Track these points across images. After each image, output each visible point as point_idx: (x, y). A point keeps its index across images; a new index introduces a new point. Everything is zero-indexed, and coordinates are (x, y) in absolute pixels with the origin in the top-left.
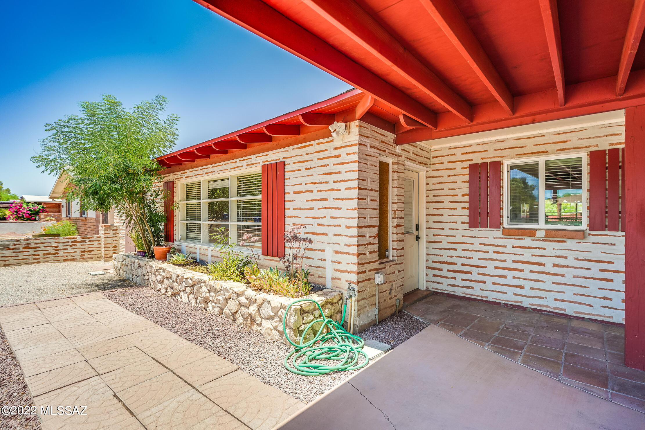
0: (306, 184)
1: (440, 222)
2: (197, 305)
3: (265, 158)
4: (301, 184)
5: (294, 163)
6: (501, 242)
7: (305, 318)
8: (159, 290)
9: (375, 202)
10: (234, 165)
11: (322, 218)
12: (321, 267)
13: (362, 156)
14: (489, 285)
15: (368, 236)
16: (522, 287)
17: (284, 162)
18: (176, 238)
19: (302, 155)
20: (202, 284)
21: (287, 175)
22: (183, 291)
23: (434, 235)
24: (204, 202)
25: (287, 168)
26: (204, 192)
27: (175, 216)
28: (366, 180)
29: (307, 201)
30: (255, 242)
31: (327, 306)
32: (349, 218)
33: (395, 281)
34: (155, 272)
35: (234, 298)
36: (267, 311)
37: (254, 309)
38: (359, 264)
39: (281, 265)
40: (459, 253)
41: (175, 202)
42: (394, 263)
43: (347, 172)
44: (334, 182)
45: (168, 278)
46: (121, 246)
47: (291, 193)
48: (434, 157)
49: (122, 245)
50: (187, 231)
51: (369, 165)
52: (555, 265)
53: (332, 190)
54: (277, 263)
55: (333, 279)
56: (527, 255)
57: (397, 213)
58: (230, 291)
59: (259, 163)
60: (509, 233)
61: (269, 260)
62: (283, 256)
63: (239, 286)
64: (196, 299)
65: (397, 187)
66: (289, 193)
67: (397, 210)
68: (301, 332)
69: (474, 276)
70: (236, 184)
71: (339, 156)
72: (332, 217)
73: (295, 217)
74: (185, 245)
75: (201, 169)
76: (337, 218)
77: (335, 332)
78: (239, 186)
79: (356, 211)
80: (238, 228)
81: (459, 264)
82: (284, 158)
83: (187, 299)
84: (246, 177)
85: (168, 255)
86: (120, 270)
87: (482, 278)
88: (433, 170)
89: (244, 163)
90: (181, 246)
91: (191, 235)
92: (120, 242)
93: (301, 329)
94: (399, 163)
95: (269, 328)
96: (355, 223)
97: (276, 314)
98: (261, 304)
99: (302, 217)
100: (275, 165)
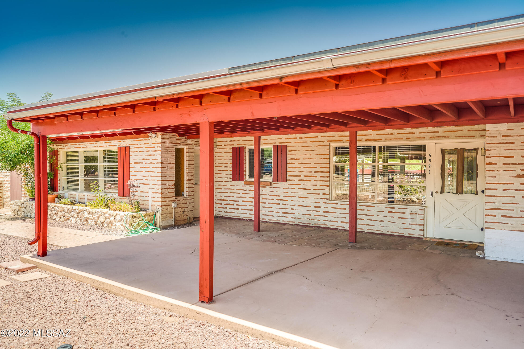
0: (140, 159)
1: (221, 178)
2: (82, 223)
3: (120, 143)
4: (138, 159)
5: (134, 148)
6: (245, 188)
7: (135, 220)
8: (55, 219)
9: (173, 169)
10: (101, 145)
11: (147, 176)
12: (147, 200)
13: (163, 148)
14: (240, 211)
15: (168, 185)
17: (129, 147)
18: (59, 189)
19: (138, 144)
20: (85, 211)
21: (131, 154)
22: (72, 217)
23: (218, 185)
24: (81, 165)
25: (131, 150)
26: (81, 158)
27: (59, 174)
28: (167, 159)
29: (140, 168)
30: (113, 189)
31: (147, 216)
32: (158, 177)
33: (186, 208)
34: (51, 209)
35: (103, 215)
36: (118, 218)
37: (113, 218)
38: (162, 197)
39: (127, 201)
40: (229, 194)
41: (59, 164)
42: (186, 198)
43: (157, 155)
44: (152, 159)
45: (61, 211)
46: (5, 197)
47: (133, 163)
48: (218, 142)
49: (7, 196)
50: (67, 184)
51: (168, 152)
53: (151, 163)
54: (126, 199)
55: (152, 205)
57: (188, 173)
58: (100, 212)
59: (116, 145)
60: (248, 183)
61: (122, 198)
62: (129, 196)
63: (105, 210)
64: (81, 220)
65: (188, 161)
66: (132, 163)
67: (188, 172)
68: (133, 226)
69: (235, 207)
70: (102, 155)
71: (154, 147)
72: (151, 176)
73: (135, 175)
74: (67, 193)
75: (79, 144)
76: (153, 176)
77: (149, 227)
78: (105, 156)
79: (161, 173)
80: (104, 182)
81: (228, 200)
82: (129, 145)
83: (75, 221)
84: (109, 151)
85: (56, 199)
86: (18, 211)
87: (237, 207)
88: (218, 149)
89: (108, 144)
90: (64, 194)
91: (70, 186)
92: (4, 194)
93: (133, 224)
94: (190, 148)
95: (119, 225)
96: (160, 179)
97: (122, 219)
98: (116, 216)
99: (138, 175)
100: (125, 148)
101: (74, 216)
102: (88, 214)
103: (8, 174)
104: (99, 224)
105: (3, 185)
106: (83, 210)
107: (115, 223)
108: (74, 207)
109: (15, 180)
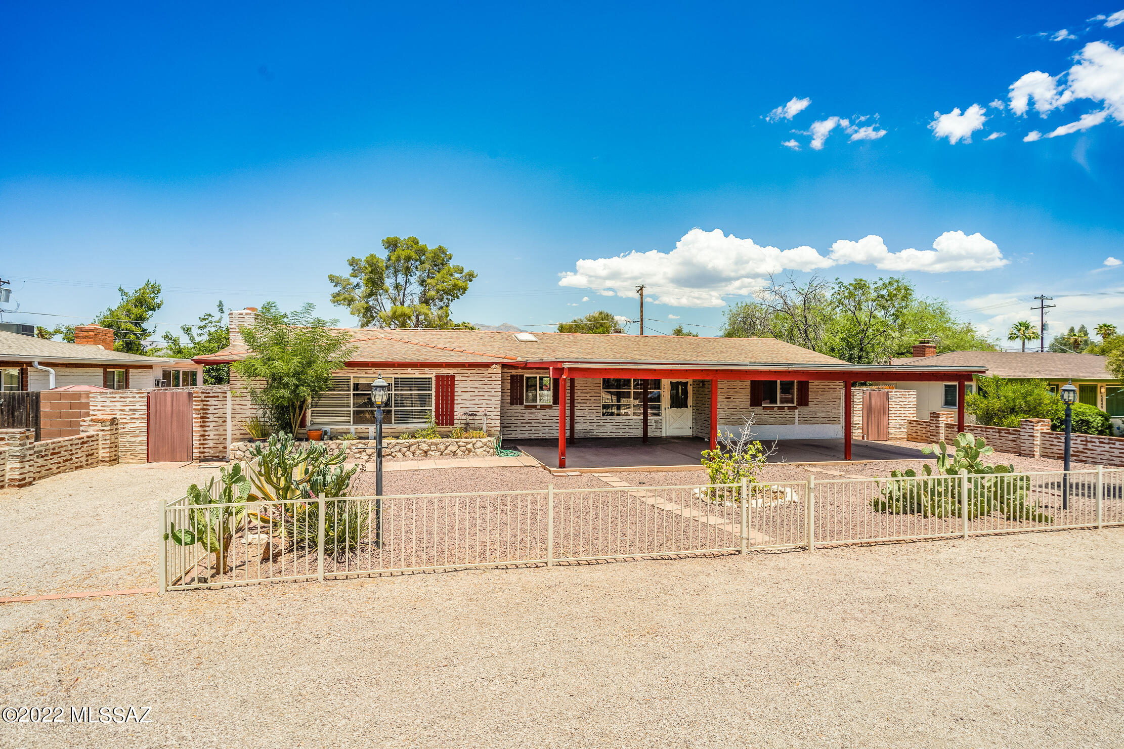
0: (470, 388)
3: (438, 371)
4: (467, 388)
5: (462, 377)
6: (524, 411)
11: (480, 404)
12: (480, 427)
16: (531, 430)
19: (467, 374)
20: (422, 443)
24: (353, 394)
25: (456, 379)
26: (352, 386)
29: (471, 396)
32: (496, 404)
35: (454, 444)
38: (499, 423)
43: (495, 384)
44: (488, 388)
47: (460, 392)
52: (543, 419)
53: (487, 391)
55: (487, 431)
56: (533, 416)
59: (432, 373)
60: (527, 407)
62: (453, 424)
71: (491, 377)
72: (487, 404)
73: (462, 404)
76: (490, 404)
78: (395, 384)
79: (500, 401)
82: (453, 373)
87: (515, 429)
96: (498, 406)
98: (475, 443)
99: (468, 403)
100: (447, 376)
101: (400, 451)
102: (429, 446)
103: (138, 407)
104: (447, 454)
105: (120, 426)
106: (418, 442)
107: (473, 450)
108: (399, 441)
109: (170, 415)
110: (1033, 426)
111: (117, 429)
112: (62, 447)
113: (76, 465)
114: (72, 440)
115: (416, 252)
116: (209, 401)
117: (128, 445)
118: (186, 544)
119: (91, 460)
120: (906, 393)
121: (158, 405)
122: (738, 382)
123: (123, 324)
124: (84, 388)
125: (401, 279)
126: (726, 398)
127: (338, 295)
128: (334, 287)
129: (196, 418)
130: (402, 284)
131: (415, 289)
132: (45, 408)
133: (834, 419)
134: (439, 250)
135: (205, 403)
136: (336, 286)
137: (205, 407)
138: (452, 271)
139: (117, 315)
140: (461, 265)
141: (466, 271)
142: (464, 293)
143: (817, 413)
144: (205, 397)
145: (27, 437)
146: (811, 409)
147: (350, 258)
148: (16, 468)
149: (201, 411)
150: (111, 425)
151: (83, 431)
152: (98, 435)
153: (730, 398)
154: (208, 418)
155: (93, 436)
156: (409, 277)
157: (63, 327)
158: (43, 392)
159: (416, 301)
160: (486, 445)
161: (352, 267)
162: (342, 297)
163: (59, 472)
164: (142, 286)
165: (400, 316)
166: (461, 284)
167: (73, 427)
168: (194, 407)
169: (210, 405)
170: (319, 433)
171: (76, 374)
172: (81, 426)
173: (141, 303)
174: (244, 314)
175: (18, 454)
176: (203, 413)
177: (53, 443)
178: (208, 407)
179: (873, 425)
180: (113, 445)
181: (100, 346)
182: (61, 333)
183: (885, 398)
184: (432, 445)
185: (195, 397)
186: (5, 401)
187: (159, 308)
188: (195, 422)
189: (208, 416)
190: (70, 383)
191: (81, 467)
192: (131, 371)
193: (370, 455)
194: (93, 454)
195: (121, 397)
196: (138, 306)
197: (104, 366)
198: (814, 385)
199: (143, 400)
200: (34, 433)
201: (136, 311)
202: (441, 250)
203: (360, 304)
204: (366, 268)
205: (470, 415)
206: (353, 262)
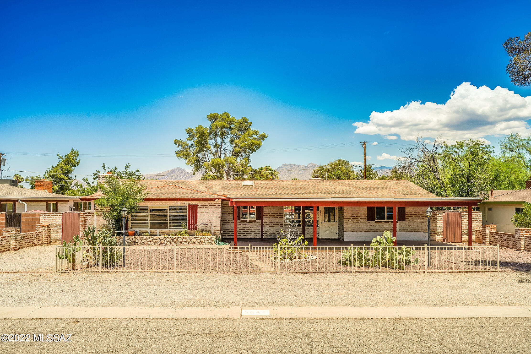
4: (204, 211)
5: (201, 205)
10: (173, 203)
11: (210, 219)
12: (210, 231)
19: (204, 204)
20: (179, 238)
21: (198, 208)
22: (167, 242)
29: (205, 215)
38: (220, 229)
40: (230, 227)
43: (218, 209)
47: (200, 213)
50: (131, 225)
52: (251, 228)
53: (214, 213)
56: (245, 226)
59: (187, 204)
60: (242, 221)
61: (191, 231)
62: (197, 229)
64: (175, 243)
71: (215, 205)
73: (201, 219)
74: (138, 230)
76: (215, 219)
81: (230, 230)
82: (197, 204)
83: (170, 244)
98: (205, 238)
99: (204, 219)
100: (194, 205)
101: (169, 241)
102: (182, 239)
103: (58, 220)
104: (191, 244)
105: (51, 228)
106: (177, 237)
107: (204, 242)
108: (169, 237)
109: (71, 224)
110: (520, 232)
111: (50, 230)
112: (29, 236)
113: (34, 244)
114: (33, 233)
115: (228, 122)
116: (87, 217)
117: (54, 237)
118: (62, 259)
119: (40, 243)
120: (474, 213)
121: (66, 219)
122: (359, 207)
123: (59, 175)
124: (38, 211)
125: (219, 140)
126: (352, 216)
127: (180, 152)
128: (177, 147)
129: (81, 225)
130: (219, 143)
131: (228, 147)
132: (23, 220)
133: (423, 229)
134: (243, 120)
135: (85, 218)
136: (178, 146)
137: (85, 220)
138: (251, 134)
139: (56, 170)
140: (257, 129)
141: (260, 133)
142: (259, 148)
143: (412, 225)
144: (85, 215)
145: (18, 231)
146: (407, 223)
147: (187, 128)
148: (14, 243)
149: (84, 222)
150: (48, 227)
151: (37, 230)
152: (42, 232)
153: (354, 216)
154: (87, 225)
155: (40, 232)
156: (224, 139)
157: (30, 177)
158: (23, 213)
159: (228, 155)
160: (210, 239)
161: (188, 134)
162: (182, 154)
163: (28, 247)
164: (69, 152)
165: (217, 165)
166: (256, 142)
167: (33, 228)
168: (81, 220)
169: (87, 219)
170: (133, 232)
171: (35, 205)
172: (36, 228)
173: (68, 162)
174: (104, 176)
175: (15, 237)
176: (85, 223)
177: (26, 234)
178: (86, 220)
179: (451, 233)
180: (48, 236)
181: (46, 190)
182: (29, 180)
183: (459, 217)
184: (184, 239)
185: (81, 215)
186: (9, 217)
187: (78, 165)
188: (81, 227)
189: (86, 224)
190: (33, 209)
191: (36, 245)
192: (59, 203)
193: (155, 243)
194: (41, 240)
195: (52, 216)
196: (66, 164)
197: (47, 201)
198: (408, 209)
199: (60, 216)
200: (20, 229)
201: (66, 167)
202: (245, 120)
203: (192, 157)
204: (197, 134)
205: (205, 225)
206: (189, 131)
